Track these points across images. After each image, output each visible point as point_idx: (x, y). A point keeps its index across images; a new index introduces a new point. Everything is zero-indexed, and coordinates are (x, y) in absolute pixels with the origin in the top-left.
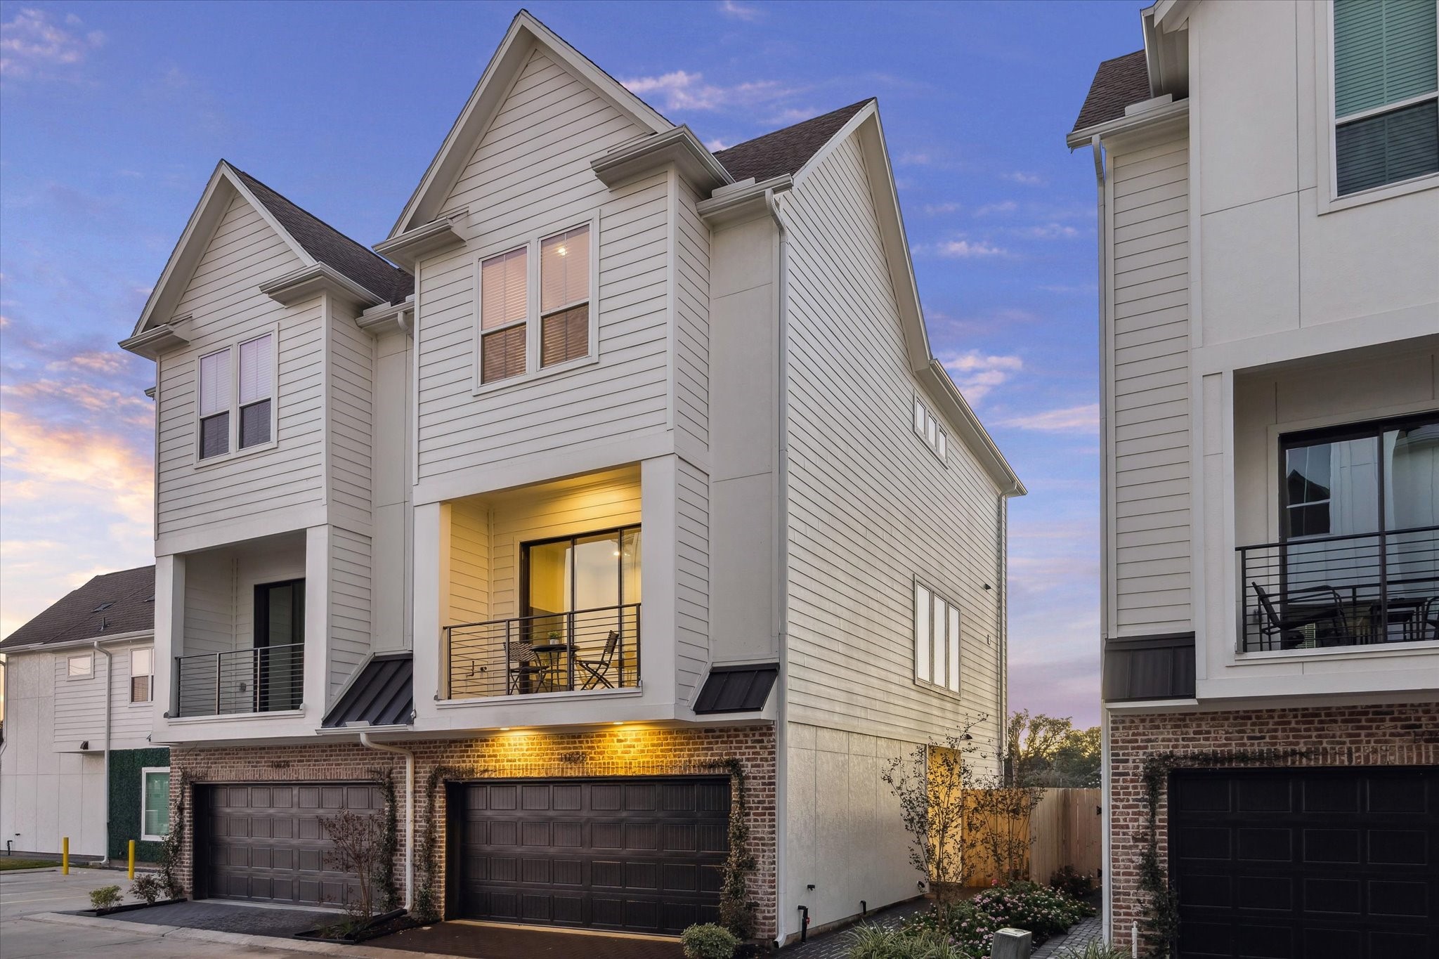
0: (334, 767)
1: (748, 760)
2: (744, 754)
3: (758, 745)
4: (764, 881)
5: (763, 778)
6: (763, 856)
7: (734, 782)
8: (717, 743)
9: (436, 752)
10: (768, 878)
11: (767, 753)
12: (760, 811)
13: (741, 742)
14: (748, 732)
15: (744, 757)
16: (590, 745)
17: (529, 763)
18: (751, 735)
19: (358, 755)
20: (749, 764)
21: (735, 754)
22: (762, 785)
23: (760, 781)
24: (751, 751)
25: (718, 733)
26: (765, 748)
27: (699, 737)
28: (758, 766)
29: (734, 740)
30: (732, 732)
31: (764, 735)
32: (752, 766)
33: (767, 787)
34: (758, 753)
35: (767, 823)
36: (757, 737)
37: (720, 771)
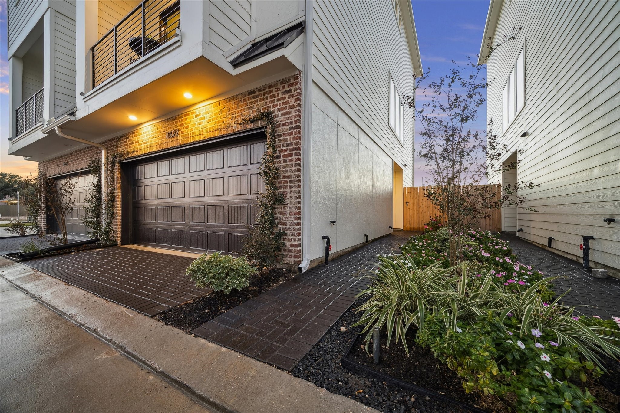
1: (279, 110)
2: (276, 106)
3: (286, 96)
4: (291, 214)
5: (291, 123)
6: (291, 191)
8: (257, 101)
10: (294, 211)
11: (294, 101)
12: (288, 152)
13: (274, 96)
15: (276, 109)
16: (182, 123)
18: (281, 88)
20: (280, 113)
21: (270, 107)
22: (290, 130)
23: (288, 127)
24: (281, 102)
25: (257, 94)
26: (293, 96)
27: (244, 100)
28: (286, 114)
29: (269, 96)
30: (268, 90)
31: (292, 85)
32: (282, 115)
33: (293, 131)
34: (287, 103)
35: (294, 163)
36: (286, 89)
37: (258, 124)
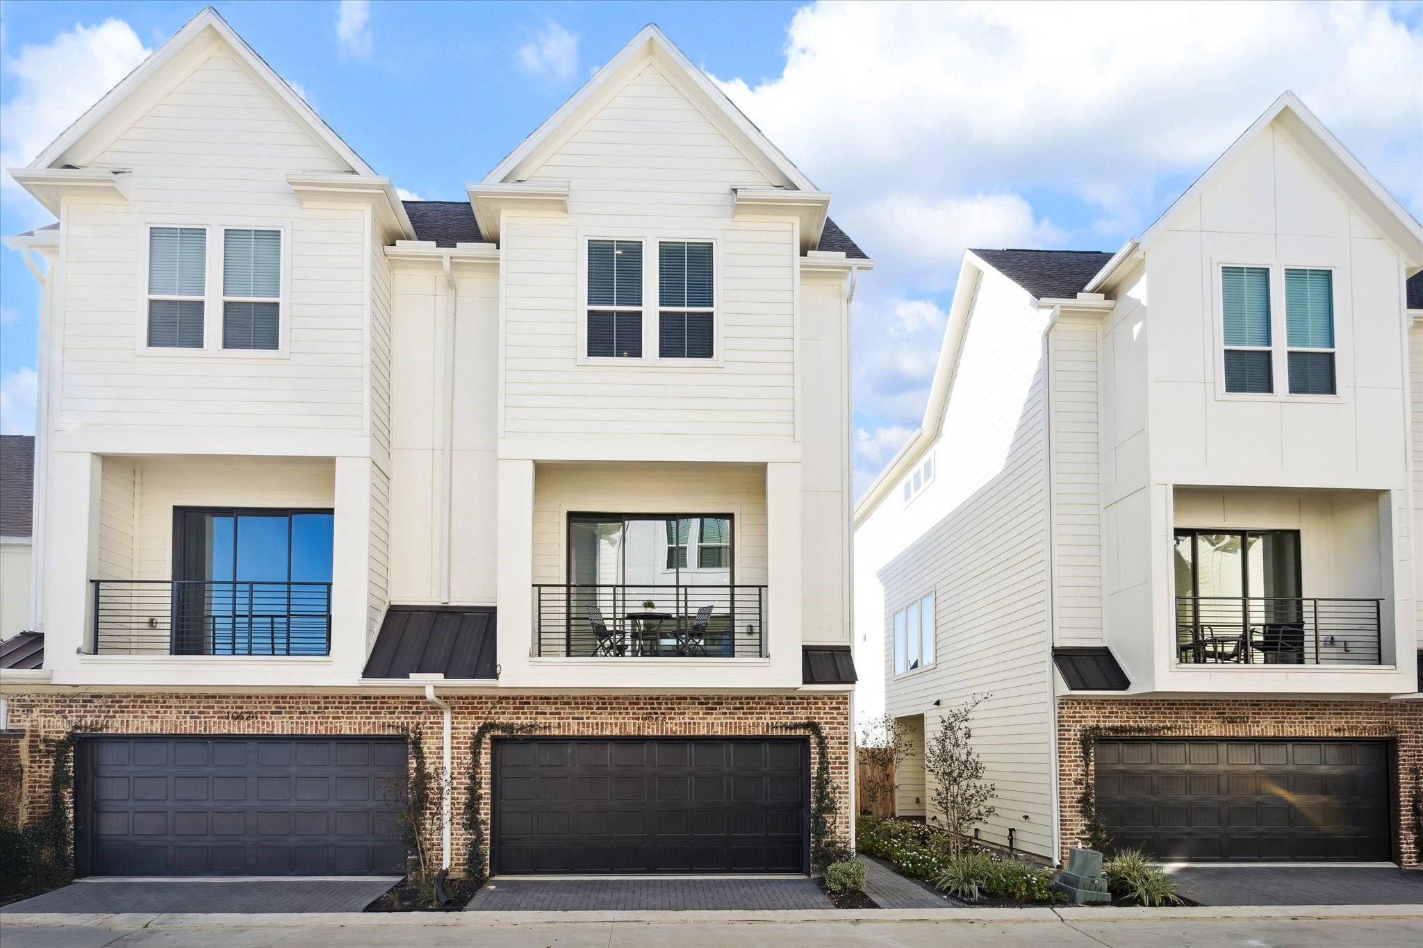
0: (331, 720)
1: (826, 723)
2: (822, 718)
3: (835, 712)
4: (841, 823)
5: (840, 738)
6: (840, 802)
7: (813, 741)
8: (797, 708)
9: (482, 708)
10: (844, 820)
11: (843, 718)
12: (837, 765)
13: (820, 708)
14: (826, 700)
15: (822, 721)
16: (669, 706)
17: (600, 722)
18: (829, 703)
19: (369, 708)
20: (828, 726)
21: (815, 718)
22: (839, 744)
23: (837, 741)
24: (828, 716)
25: (798, 701)
26: (842, 714)
27: (781, 703)
28: (836, 728)
29: (813, 706)
30: (812, 700)
31: (841, 703)
32: (830, 729)
33: (843, 746)
34: (835, 718)
35: (843, 775)
36: (834, 705)
37: (800, 732)
